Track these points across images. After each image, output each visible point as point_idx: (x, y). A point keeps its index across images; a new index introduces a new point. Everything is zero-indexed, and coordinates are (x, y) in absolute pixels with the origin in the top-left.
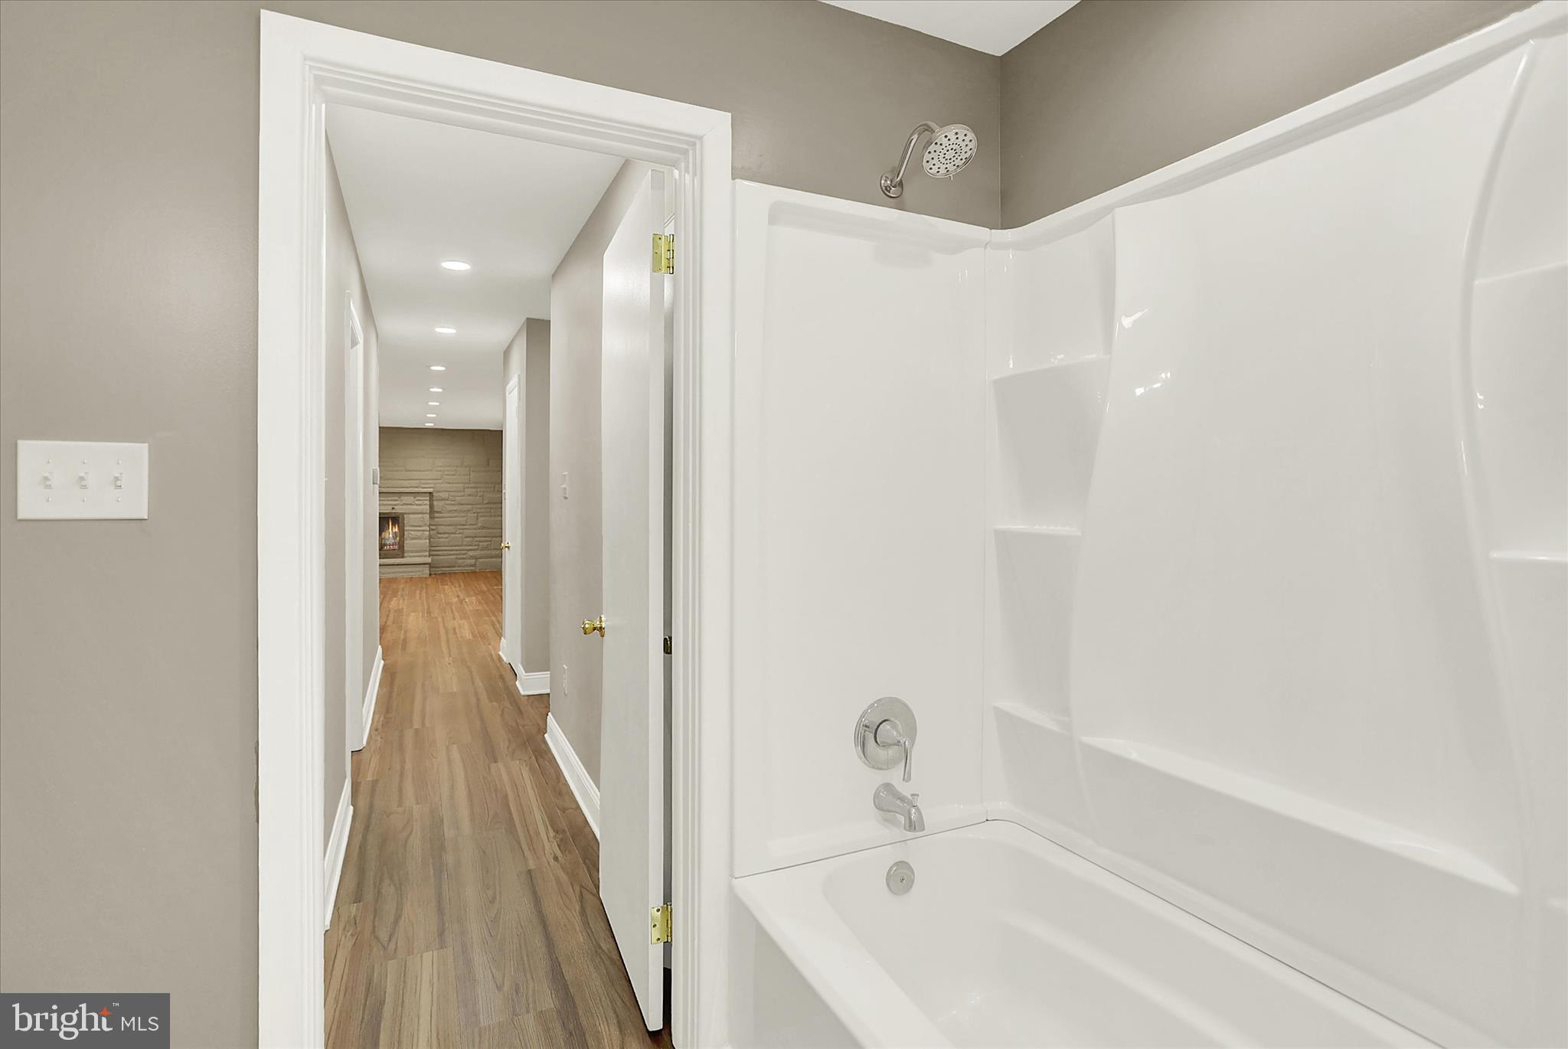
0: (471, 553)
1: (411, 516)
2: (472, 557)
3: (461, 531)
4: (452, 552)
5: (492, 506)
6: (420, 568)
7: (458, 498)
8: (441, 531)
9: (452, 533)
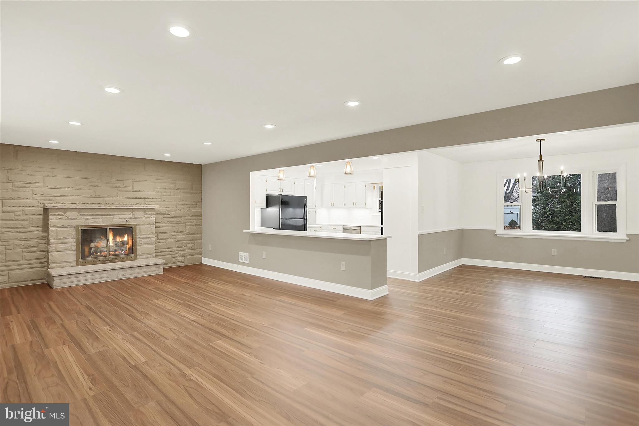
0: (181, 253)
1: (141, 227)
2: (182, 256)
3: (175, 237)
4: (169, 253)
5: (195, 218)
6: (157, 268)
7: (172, 212)
8: (161, 237)
9: (167, 239)
